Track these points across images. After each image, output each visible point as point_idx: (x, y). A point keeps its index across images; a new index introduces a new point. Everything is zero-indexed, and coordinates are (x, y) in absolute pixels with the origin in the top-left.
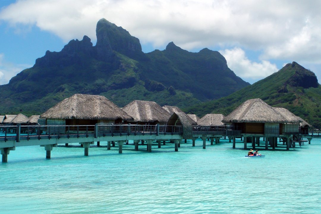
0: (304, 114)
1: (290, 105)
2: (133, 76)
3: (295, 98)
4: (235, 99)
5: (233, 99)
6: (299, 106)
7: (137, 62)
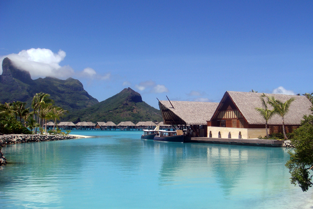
0: (140, 118)
1: (131, 112)
2: (27, 94)
3: (134, 108)
4: (95, 109)
5: (94, 109)
6: (137, 113)
7: (29, 85)
